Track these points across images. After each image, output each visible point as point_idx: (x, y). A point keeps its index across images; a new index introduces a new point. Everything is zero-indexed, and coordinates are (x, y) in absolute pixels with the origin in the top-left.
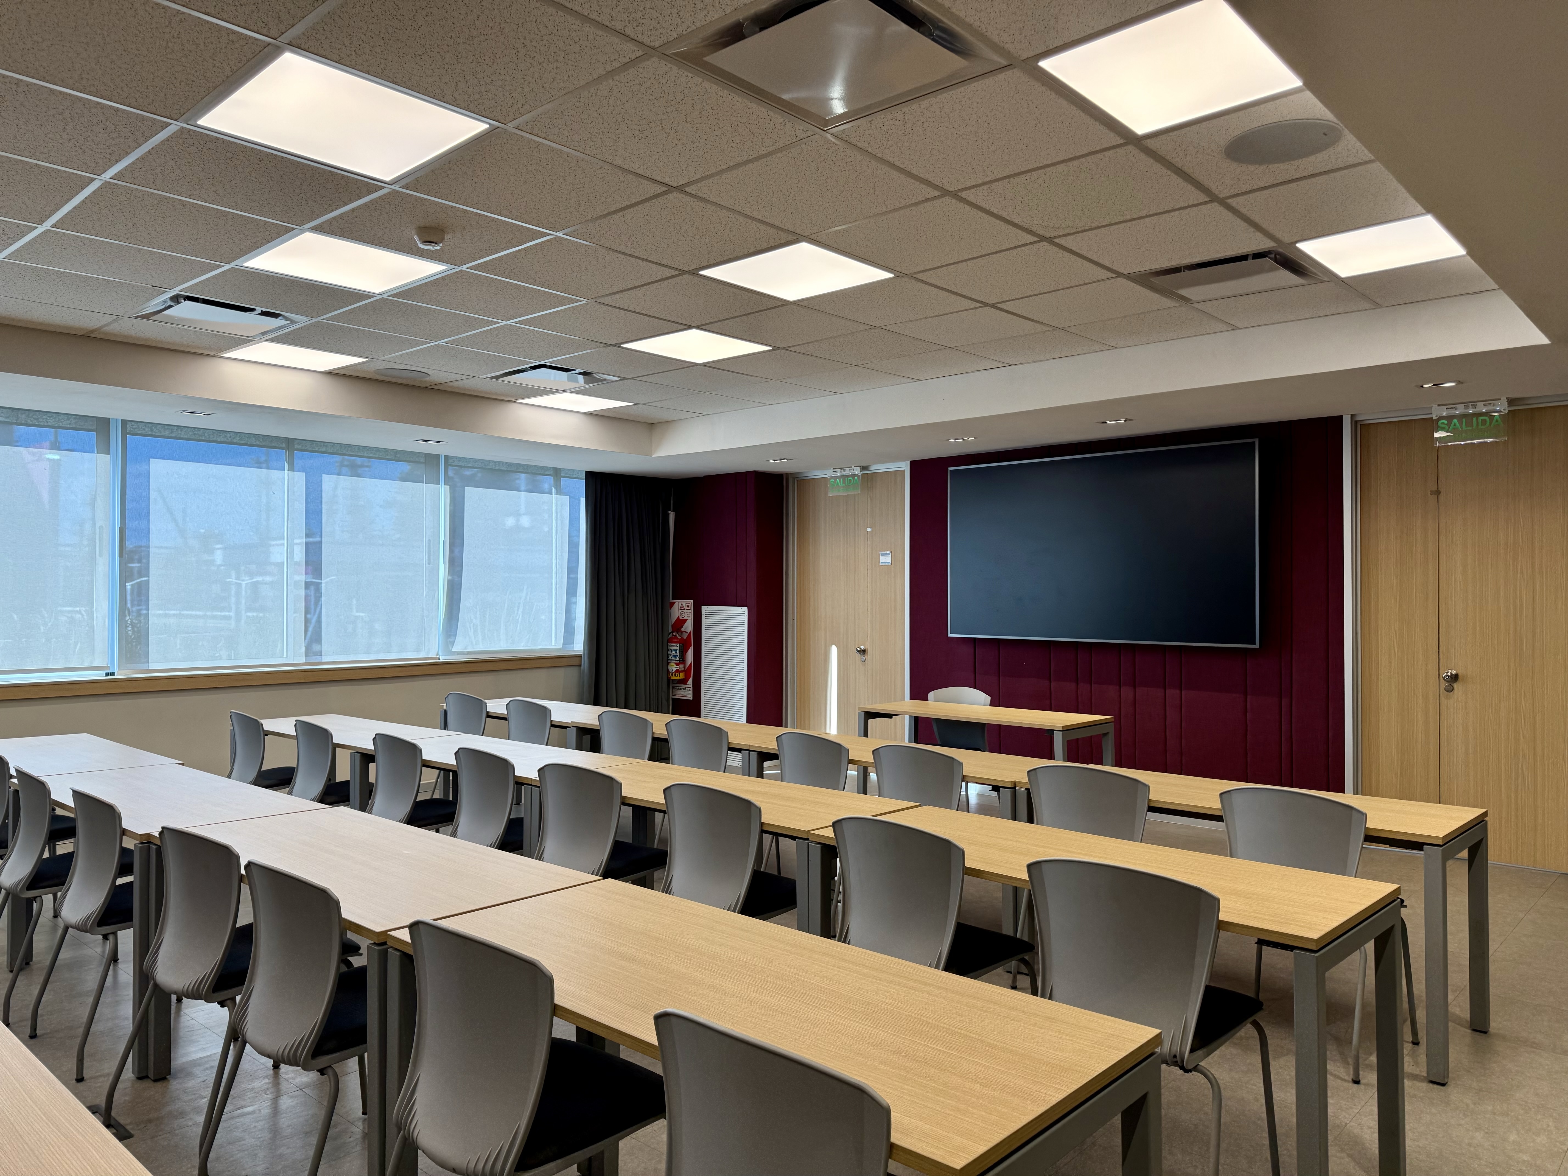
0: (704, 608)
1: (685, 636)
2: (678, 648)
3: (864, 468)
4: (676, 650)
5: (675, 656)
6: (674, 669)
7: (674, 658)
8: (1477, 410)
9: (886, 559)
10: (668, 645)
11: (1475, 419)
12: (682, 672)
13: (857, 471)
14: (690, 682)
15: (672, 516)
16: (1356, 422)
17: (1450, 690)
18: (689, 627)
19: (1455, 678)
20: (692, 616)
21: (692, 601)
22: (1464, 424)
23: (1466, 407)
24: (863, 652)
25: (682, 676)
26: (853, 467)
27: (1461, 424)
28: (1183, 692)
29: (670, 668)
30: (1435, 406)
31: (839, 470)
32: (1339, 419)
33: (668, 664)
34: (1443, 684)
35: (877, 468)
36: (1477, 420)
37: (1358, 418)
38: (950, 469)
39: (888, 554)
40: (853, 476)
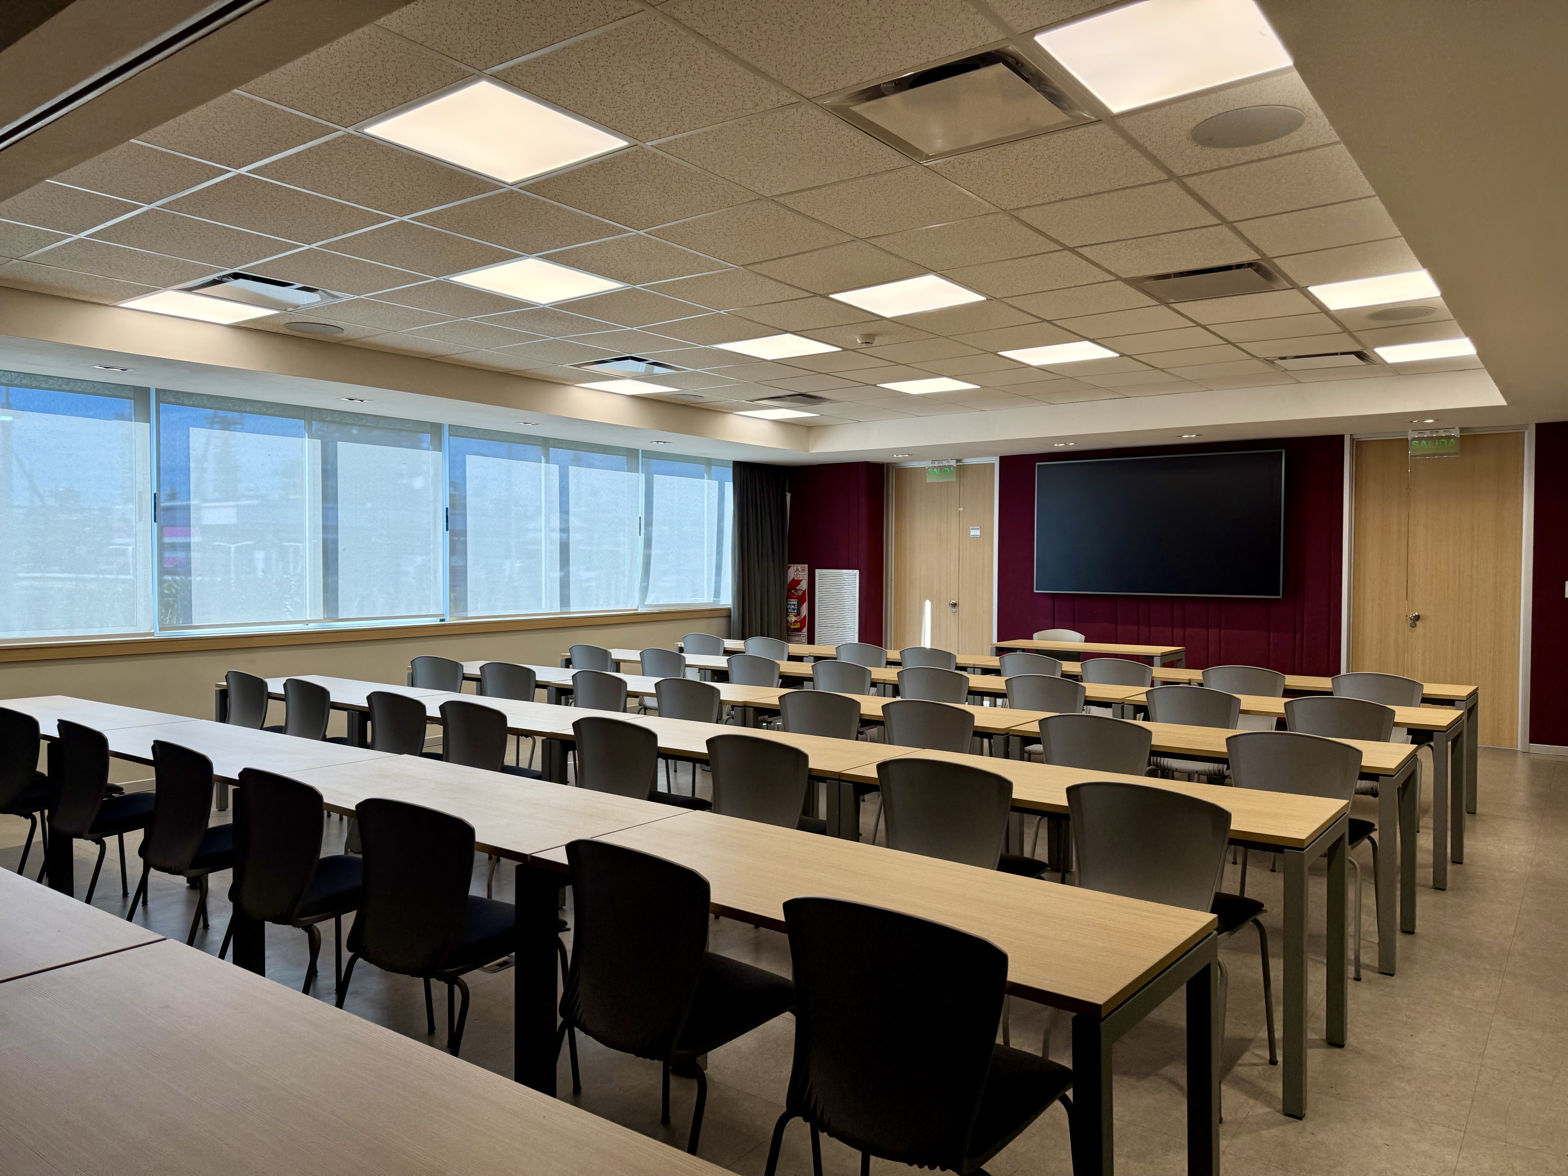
0: (818, 571)
1: (800, 593)
2: (796, 603)
3: (958, 461)
4: (794, 605)
5: (794, 609)
6: (793, 620)
7: (793, 611)
8: (1439, 434)
9: (975, 532)
10: (787, 601)
11: (1437, 441)
12: (799, 622)
13: (953, 463)
14: (805, 630)
15: (788, 496)
16: (1353, 439)
17: (1413, 625)
18: (804, 585)
19: (1418, 618)
20: (806, 577)
21: (807, 565)
22: (1429, 445)
23: (1432, 433)
24: (954, 605)
25: (798, 626)
26: (949, 460)
27: (1427, 443)
28: (1222, 631)
29: (789, 619)
30: (1410, 432)
31: (936, 462)
32: (1342, 437)
33: (788, 616)
34: (1410, 621)
35: (968, 461)
36: (1439, 441)
37: (1355, 437)
38: (1037, 464)
39: (978, 529)
40: (949, 467)
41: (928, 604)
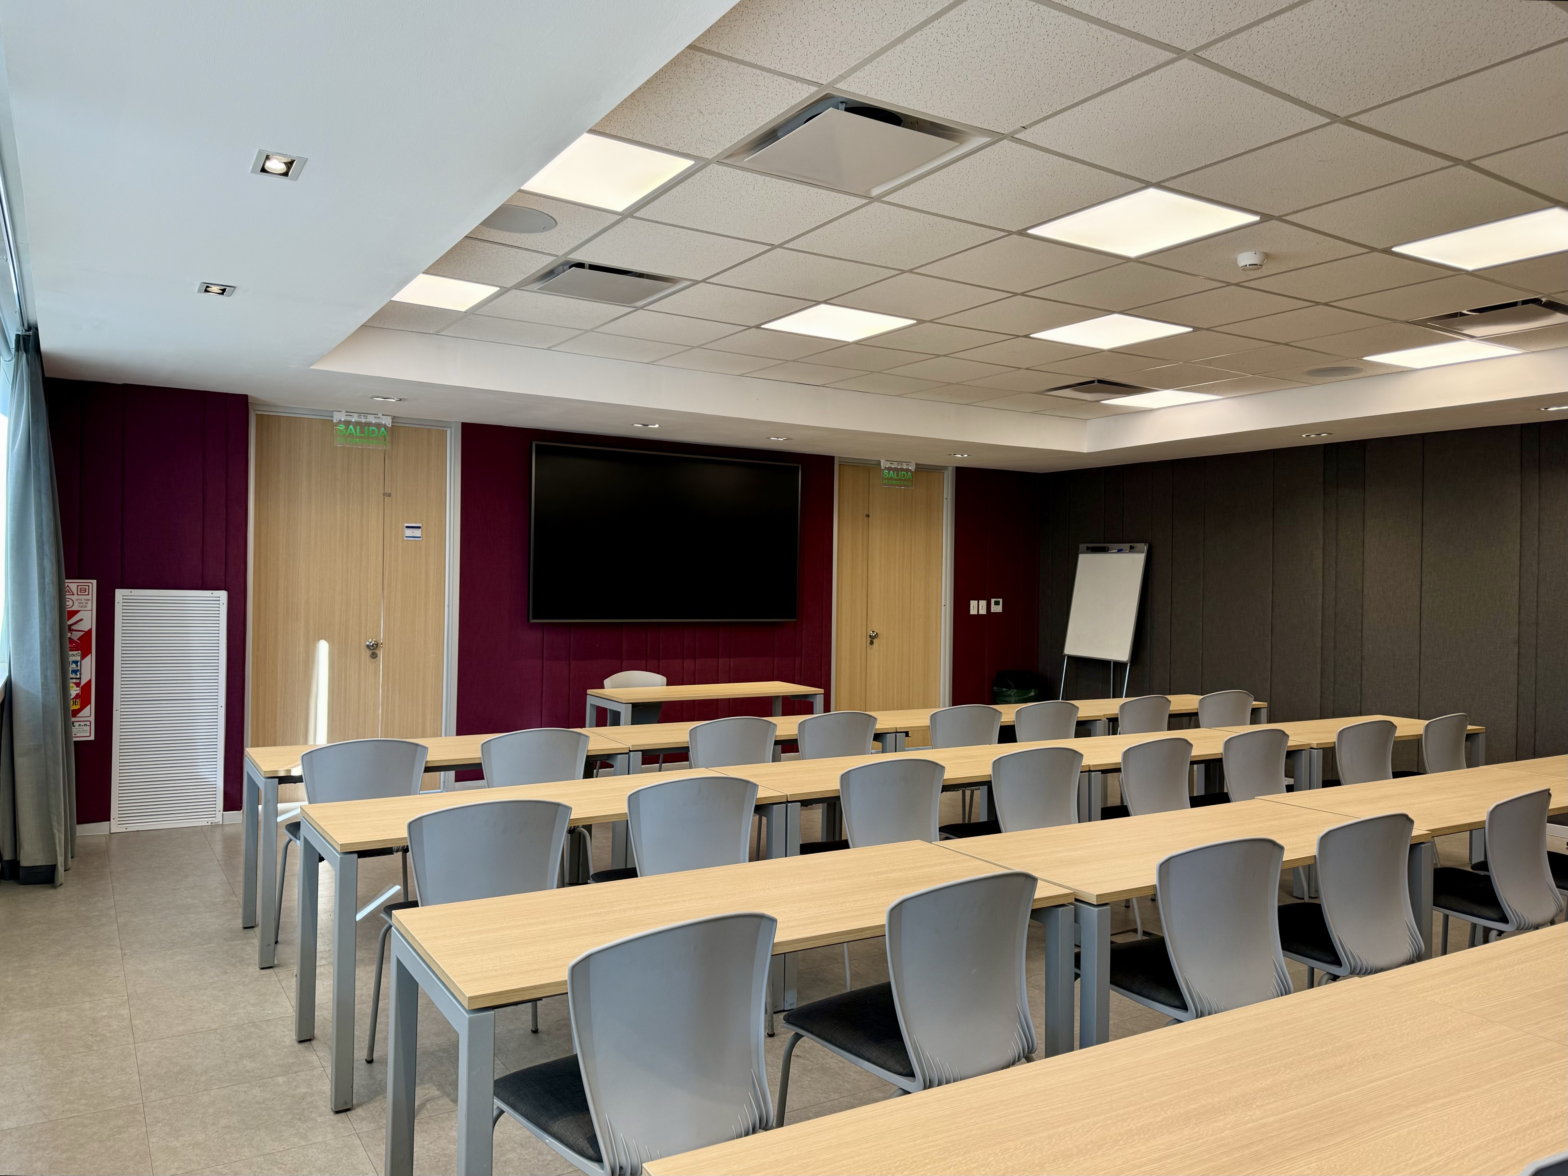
0: (120, 594)
3: (396, 416)
8: (902, 467)
9: (413, 533)
11: (900, 472)
13: (386, 419)
14: (89, 711)
16: (839, 462)
17: (872, 643)
18: (87, 621)
19: (875, 636)
20: (92, 606)
21: (99, 582)
23: (897, 464)
24: (375, 647)
25: (79, 703)
26: (379, 414)
27: (894, 474)
28: (732, 660)
30: (884, 461)
34: (869, 639)
38: (536, 442)
39: (418, 527)
40: (378, 426)
41: (323, 648)
